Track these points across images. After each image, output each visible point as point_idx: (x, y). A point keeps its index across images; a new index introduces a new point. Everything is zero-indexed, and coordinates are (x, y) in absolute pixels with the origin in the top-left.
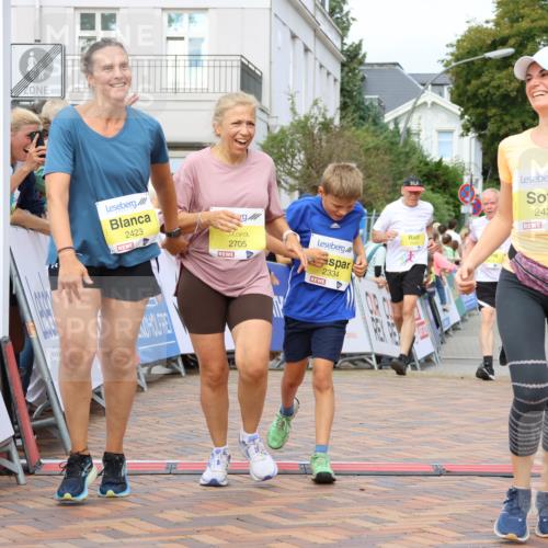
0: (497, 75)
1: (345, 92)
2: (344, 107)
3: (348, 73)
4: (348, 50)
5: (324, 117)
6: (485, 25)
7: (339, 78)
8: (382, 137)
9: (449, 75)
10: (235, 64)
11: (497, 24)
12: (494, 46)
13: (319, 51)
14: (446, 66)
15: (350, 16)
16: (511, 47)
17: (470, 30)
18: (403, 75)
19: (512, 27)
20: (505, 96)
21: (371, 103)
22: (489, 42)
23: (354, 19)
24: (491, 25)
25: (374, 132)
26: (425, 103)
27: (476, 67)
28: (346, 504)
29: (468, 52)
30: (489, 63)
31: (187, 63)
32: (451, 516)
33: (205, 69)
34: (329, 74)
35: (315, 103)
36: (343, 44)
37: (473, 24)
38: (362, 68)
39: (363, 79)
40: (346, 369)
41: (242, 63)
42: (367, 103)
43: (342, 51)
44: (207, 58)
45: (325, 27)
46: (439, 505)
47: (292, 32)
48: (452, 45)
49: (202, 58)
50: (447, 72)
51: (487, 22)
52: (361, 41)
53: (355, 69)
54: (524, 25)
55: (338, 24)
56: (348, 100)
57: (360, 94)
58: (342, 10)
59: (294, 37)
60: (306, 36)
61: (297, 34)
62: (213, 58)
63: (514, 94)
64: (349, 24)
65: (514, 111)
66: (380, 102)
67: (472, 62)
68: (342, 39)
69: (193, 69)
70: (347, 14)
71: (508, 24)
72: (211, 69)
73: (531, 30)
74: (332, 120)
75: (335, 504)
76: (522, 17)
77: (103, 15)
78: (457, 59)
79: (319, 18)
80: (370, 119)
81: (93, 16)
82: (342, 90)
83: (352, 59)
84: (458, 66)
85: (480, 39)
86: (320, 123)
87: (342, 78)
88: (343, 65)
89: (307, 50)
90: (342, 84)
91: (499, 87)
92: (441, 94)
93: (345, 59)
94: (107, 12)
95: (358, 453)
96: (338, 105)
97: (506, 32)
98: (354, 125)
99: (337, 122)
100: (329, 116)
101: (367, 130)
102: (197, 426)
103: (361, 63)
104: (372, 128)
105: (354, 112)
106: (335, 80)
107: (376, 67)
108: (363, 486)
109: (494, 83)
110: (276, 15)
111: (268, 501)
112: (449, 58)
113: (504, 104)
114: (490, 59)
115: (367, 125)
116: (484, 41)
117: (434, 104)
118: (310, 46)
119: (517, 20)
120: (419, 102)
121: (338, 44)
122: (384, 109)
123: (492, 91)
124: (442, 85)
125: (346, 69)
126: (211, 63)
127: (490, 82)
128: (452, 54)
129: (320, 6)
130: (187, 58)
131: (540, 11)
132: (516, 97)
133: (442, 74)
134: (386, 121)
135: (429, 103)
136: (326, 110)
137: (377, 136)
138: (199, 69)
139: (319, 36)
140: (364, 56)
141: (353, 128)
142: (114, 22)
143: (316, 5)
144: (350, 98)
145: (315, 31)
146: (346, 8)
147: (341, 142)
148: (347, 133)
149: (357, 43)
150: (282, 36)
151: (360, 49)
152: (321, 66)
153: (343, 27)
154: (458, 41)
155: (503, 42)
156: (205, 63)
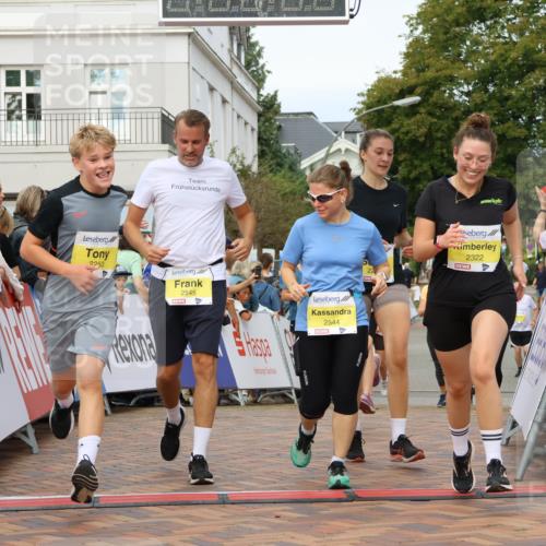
0: (406, 122)
1: (262, 141)
2: (261, 155)
3: (265, 122)
4: (263, 101)
5: (242, 163)
6: (394, 76)
7: (256, 127)
8: (298, 183)
9: (360, 123)
10: (156, 116)
11: (405, 73)
12: (402, 95)
13: (236, 102)
14: (357, 114)
15: (266, 68)
16: (419, 95)
17: (379, 80)
18: (317, 124)
19: (418, 76)
20: (414, 141)
21: (288, 151)
22: (397, 91)
23: (269, 72)
24: (399, 75)
25: (291, 177)
26: (339, 150)
27: (385, 115)
28: (261, 531)
29: (379, 101)
30: (398, 111)
31: (110, 116)
32: (362, 539)
33: (127, 121)
34: (246, 124)
35: (234, 151)
36: (259, 95)
37: (383, 75)
38: (277, 117)
39: (280, 127)
40: (268, 404)
41: (163, 115)
42: (284, 151)
43: (258, 102)
44: (129, 110)
45: (241, 80)
46: (351, 528)
47: (209, 85)
48: (362, 95)
49: (125, 110)
50: (359, 119)
51: (395, 72)
52: (276, 92)
53: (271, 119)
54: (430, 74)
55: (254, 77)
56: (265, 148)
57: (277, 142)
58: (257, 63)
59: (212, 89)
60: (224, 88)
61: (216, 87)
62: (133, 110)
63: (421, 140)
64: (265, 77)
65: (423, 156)
66: (296, 149)
67: (383, 110)
68: (258, 91)
69: (116, 121)
70: (263, 67)
71: (415, 75)
72: (133, 121)
73: (436, 79)
74: (249, 167)
75: (251, 531)
76: (428, 67)
77: (27, 72)
78: (368, 107)
79: (235, 70)
80: (287, 166)
81: (18, 73)
82: (259, 139)
83: (268, 109)
84: (369, 114)
85: (389, 88)
86: (239, 170)
87: (259, 128)
88: (260, 115)
89: (224, 101)
90: (259, 133)
91: (408, 133)
92: (354, 141)
93: (261, 109)
94: (31, 69)
95: (275, 483)
96: (256, 152)
97: (413, 81)
98: (271, 171)
99: (255, 168)
100: (247, 163)
101: (284, 177)
102: (121, 461)
103: (277, 112)
104: (290, 174)
105: (272, 159)
106: (253, 130)
107: (291, 117)
108: (278, 514)
109: (403, 130)
110: (194, 69)
111: (187, 530)
112: (361, 106)
113: (413, 149)
114: (398, 107)
115: (283, 172)
116: (392, 90)
117: (347, 150)
118: (228, 98)
119: (423, 70)
120: (332, 150)
121: (254, 96)
122: (301, 157)
123: (401, 137)
124: (355, 132)
125: (262, 119)
126: (133, 116)
127: (399, 128)
128: (363, 103)
129: (236, 60)
130: (109, 111)
131: (444, 62)
132: (425, 142)
133: (353, 121)
134: (302, 167)
135: (343, 150)
136: (244, 158)
137: (294, 182)
138: (122, 121)
139: (236, 88)
140: (279, 106)
141: (271, 175)
142: (39, 79)
143: (232, 59)
144: (268, 145)
145: (232, 83)
146: (261, 62)
147: (259, 187)
148: (265, 179)
149: (272, 93)
150: (200, 89)
151: (275, 99)
152: (239, 117)
153: (259, 79)
154: (369, 91)
155: (410, 91)
156: (127, 116)
